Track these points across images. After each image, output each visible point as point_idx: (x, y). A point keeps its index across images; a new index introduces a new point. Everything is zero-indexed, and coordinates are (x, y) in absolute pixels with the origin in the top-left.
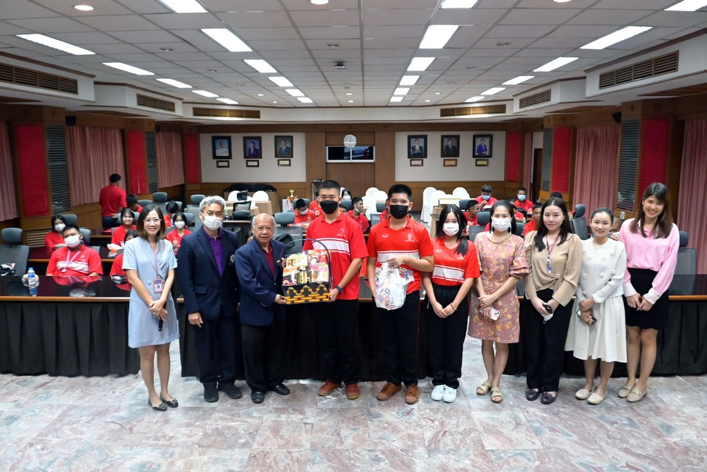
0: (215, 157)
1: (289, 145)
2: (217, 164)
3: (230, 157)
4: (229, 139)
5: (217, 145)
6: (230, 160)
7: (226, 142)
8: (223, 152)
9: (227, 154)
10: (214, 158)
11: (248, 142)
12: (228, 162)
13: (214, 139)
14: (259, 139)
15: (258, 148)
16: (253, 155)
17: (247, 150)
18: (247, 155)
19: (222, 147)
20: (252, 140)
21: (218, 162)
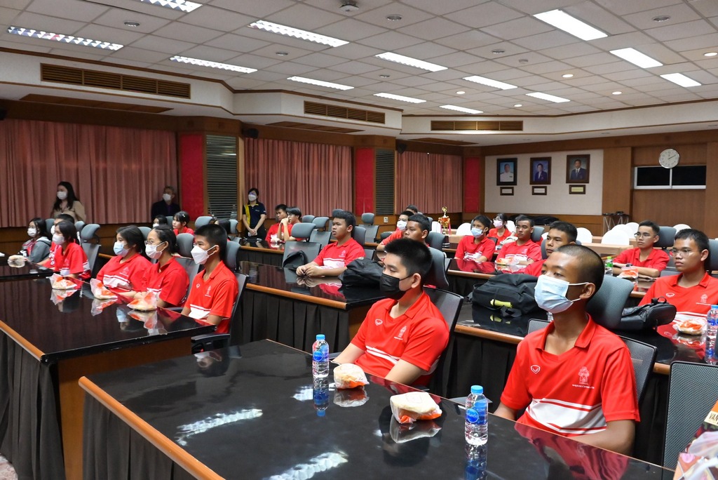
0: (499, 183)
1: (584, 167)
2: (501, 191)
3: (515, 183)
4: (515, 161)
5: (502, 169)
6: (514, 186)
7: (511, 165)
8: (507, 177)
9: (512, 180)
10: (498, 185)
11: (536, 164)
12: (512, 188)
13: (499, 162)
14: (549, 160)
15: (546, 171)
16: (541, 180)
17: (534, 175)
18: (534, 180)
19: (507, 171)
20: (541, 162)
21: (502, 188)
